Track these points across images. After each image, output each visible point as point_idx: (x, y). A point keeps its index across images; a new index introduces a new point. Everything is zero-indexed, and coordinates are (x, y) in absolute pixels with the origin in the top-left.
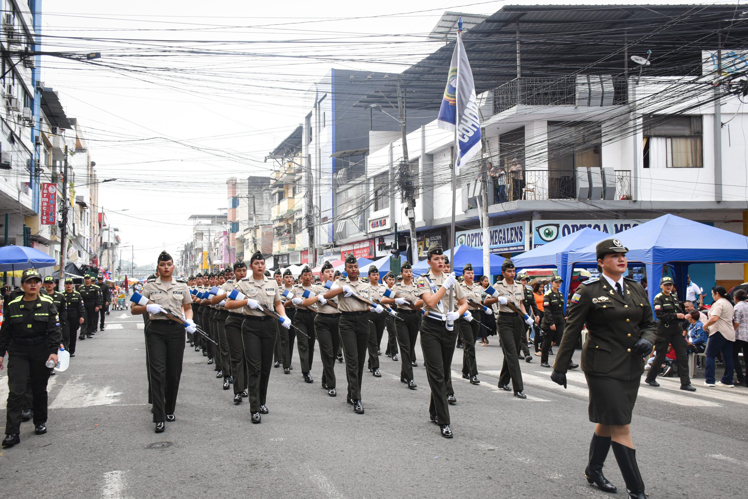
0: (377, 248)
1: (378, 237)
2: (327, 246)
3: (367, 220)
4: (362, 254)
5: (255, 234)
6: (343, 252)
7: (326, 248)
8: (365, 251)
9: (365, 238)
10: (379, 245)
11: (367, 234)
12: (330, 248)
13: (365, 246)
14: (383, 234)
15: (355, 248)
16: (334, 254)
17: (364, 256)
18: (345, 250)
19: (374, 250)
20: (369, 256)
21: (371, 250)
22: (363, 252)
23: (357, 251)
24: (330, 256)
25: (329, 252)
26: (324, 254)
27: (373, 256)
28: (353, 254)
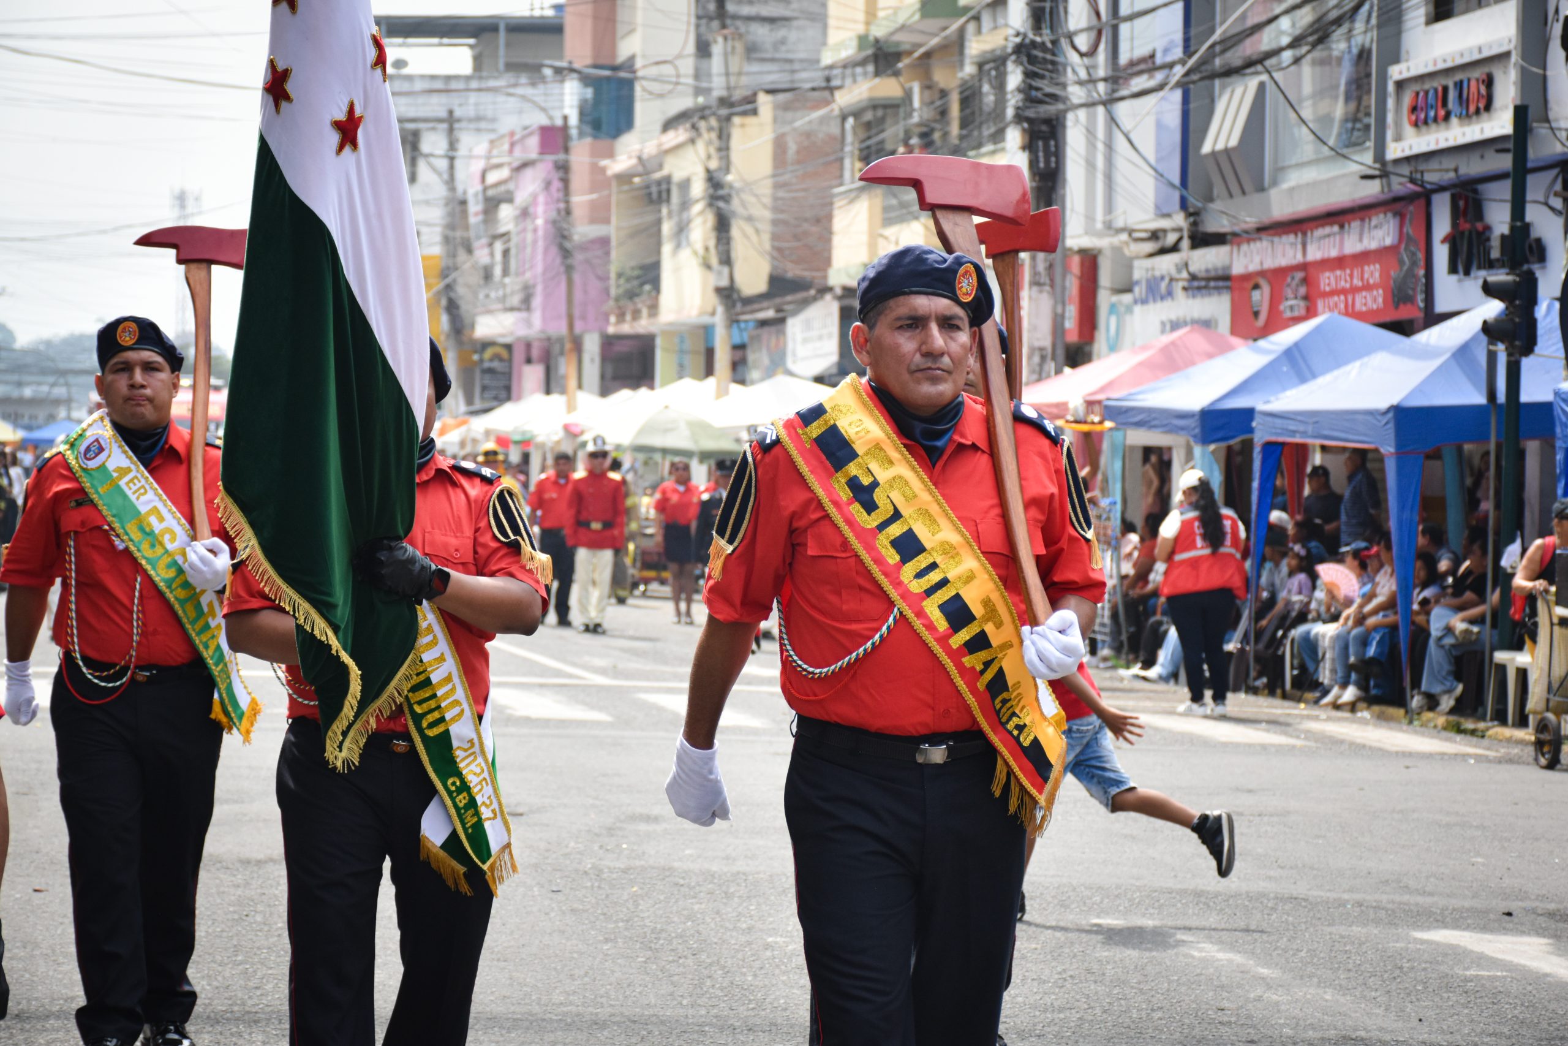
0: (1441, 254)
1: (1441, 189)
2: (1155, 235)
3: (1383, 77)
4: (1354, 290)
5: (724, 149)
6: (1246, 277)
7: (1150, 247)
8: (1373, 272)
9: (1372, 190)
10: (1452, 240)
11: (1384, 170)
12: (1175, 248)
13: (1373, 245)
14: (1473, 167)
15: (1314, 253)
16: (1196, 292)
17: (1365, 304)
18: (1253, 267)
19: (1422, 272)
20: (1397, 307)
21: (1405, 268)
22: (1360, 284)
23: (1327, 274)
24: (1169, 299)
25: (1162, 278)
26: (1137, 289)
27: (1419, 308)
28: (1303, 290)
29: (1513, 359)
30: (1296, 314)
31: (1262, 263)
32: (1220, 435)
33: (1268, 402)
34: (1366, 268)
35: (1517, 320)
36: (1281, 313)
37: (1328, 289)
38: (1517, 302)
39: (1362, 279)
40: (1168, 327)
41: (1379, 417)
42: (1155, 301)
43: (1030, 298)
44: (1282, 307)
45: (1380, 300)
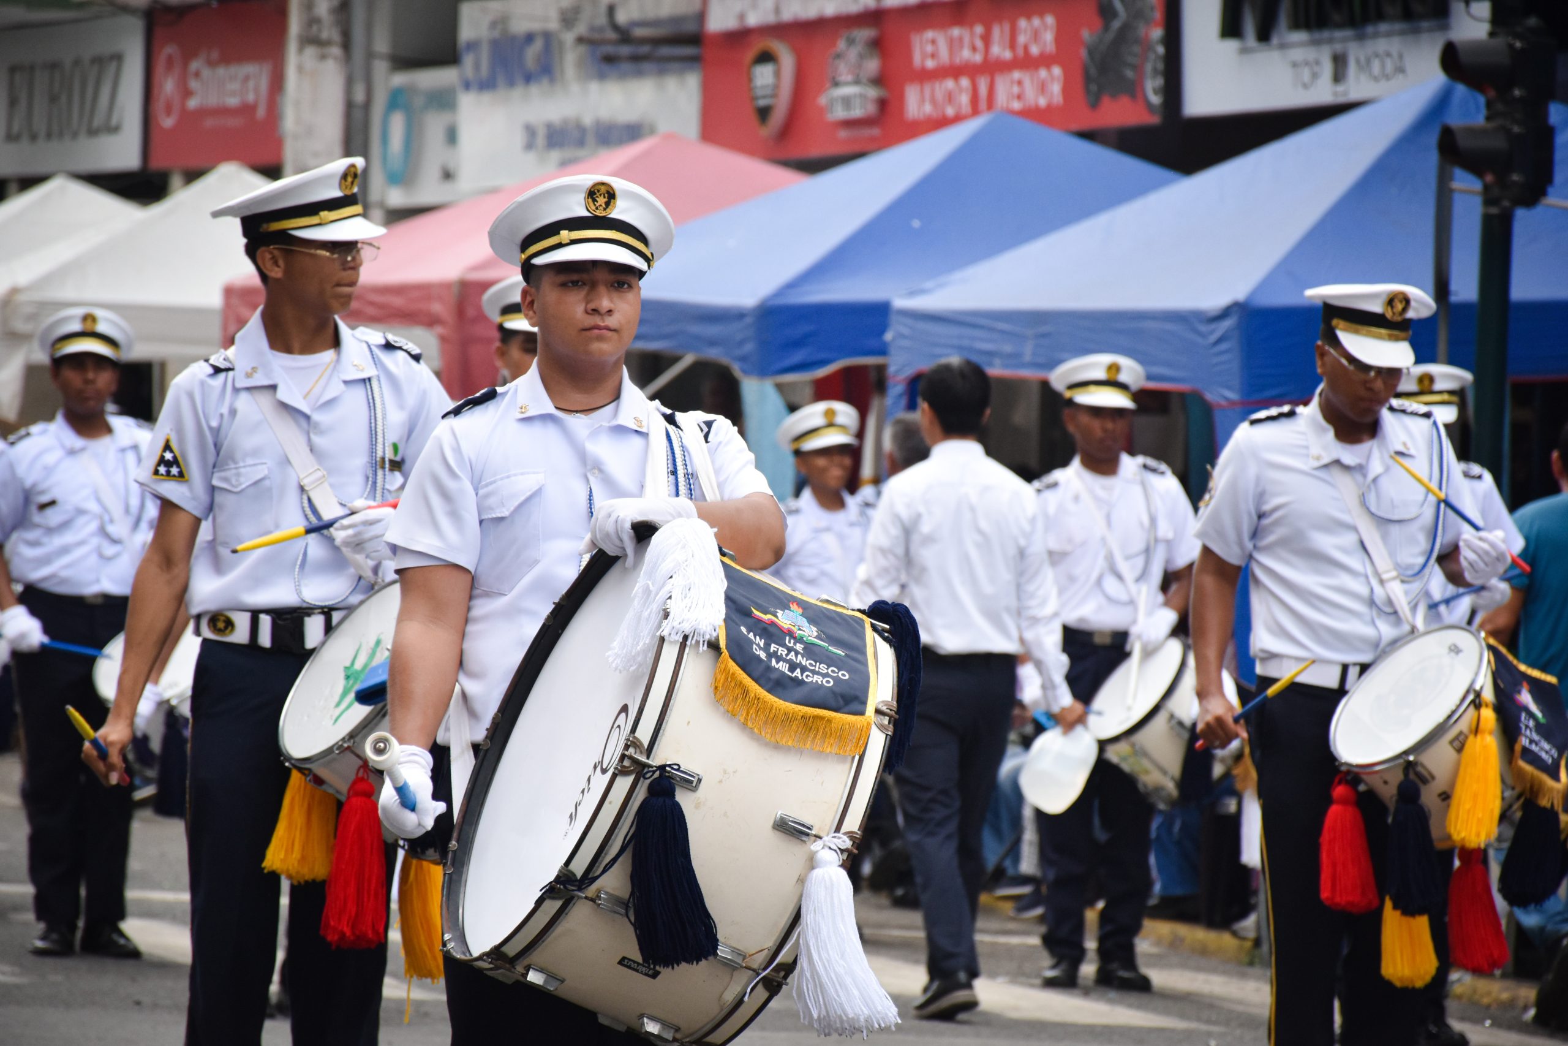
4: (992, 68)
8: (1038, 32)
16: (626, 66)
17: (1019, 97)
18: (753, 20)
19: (1157, 33)
20: (1095, 105)
21: (1116, 24)
22: (1007, 55)
23: (930, 34)
24: (545, 81)
25: (530, 38)
26: (468, 60)
27: (1149, 105)
28: (872, 66)
29: (1494, 210)
30: (857, 113)
31: (777, 10)
32: (798, 357)
33: (912, 294)
34: (1023, 23)
35: (1516, 129)
36: (822, 111)
37: (930, 64)
38: (1517, 93)
39: (1013, 45)
40: (541, 140)
41: (1203, 328)
42: (511, 83)
43: (300, 69)
44: (823, 100)
45: (1056, 89)
